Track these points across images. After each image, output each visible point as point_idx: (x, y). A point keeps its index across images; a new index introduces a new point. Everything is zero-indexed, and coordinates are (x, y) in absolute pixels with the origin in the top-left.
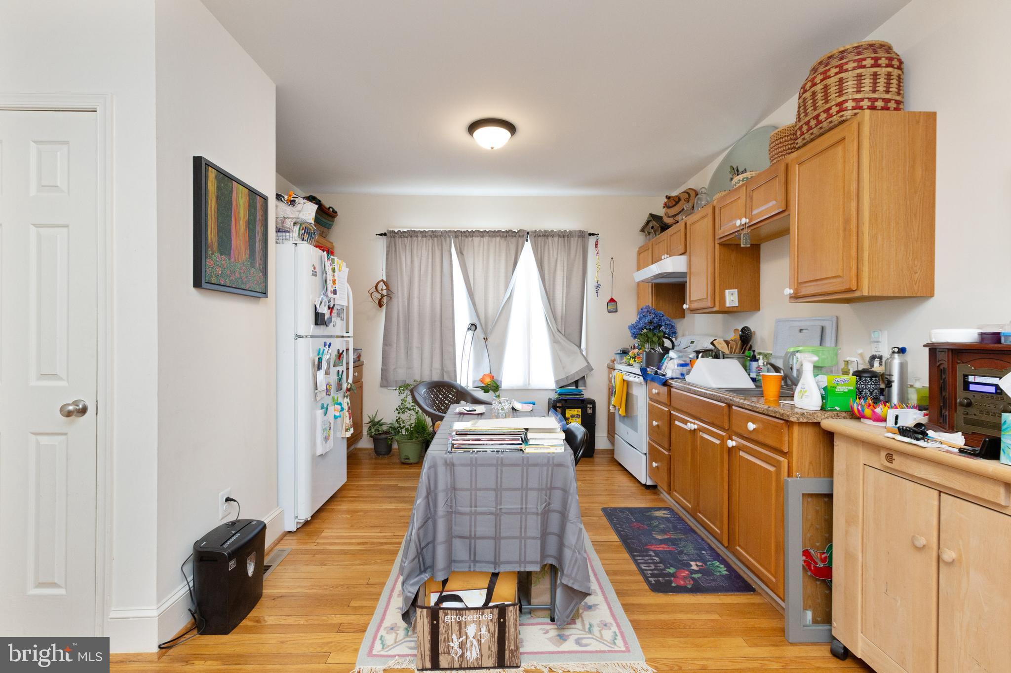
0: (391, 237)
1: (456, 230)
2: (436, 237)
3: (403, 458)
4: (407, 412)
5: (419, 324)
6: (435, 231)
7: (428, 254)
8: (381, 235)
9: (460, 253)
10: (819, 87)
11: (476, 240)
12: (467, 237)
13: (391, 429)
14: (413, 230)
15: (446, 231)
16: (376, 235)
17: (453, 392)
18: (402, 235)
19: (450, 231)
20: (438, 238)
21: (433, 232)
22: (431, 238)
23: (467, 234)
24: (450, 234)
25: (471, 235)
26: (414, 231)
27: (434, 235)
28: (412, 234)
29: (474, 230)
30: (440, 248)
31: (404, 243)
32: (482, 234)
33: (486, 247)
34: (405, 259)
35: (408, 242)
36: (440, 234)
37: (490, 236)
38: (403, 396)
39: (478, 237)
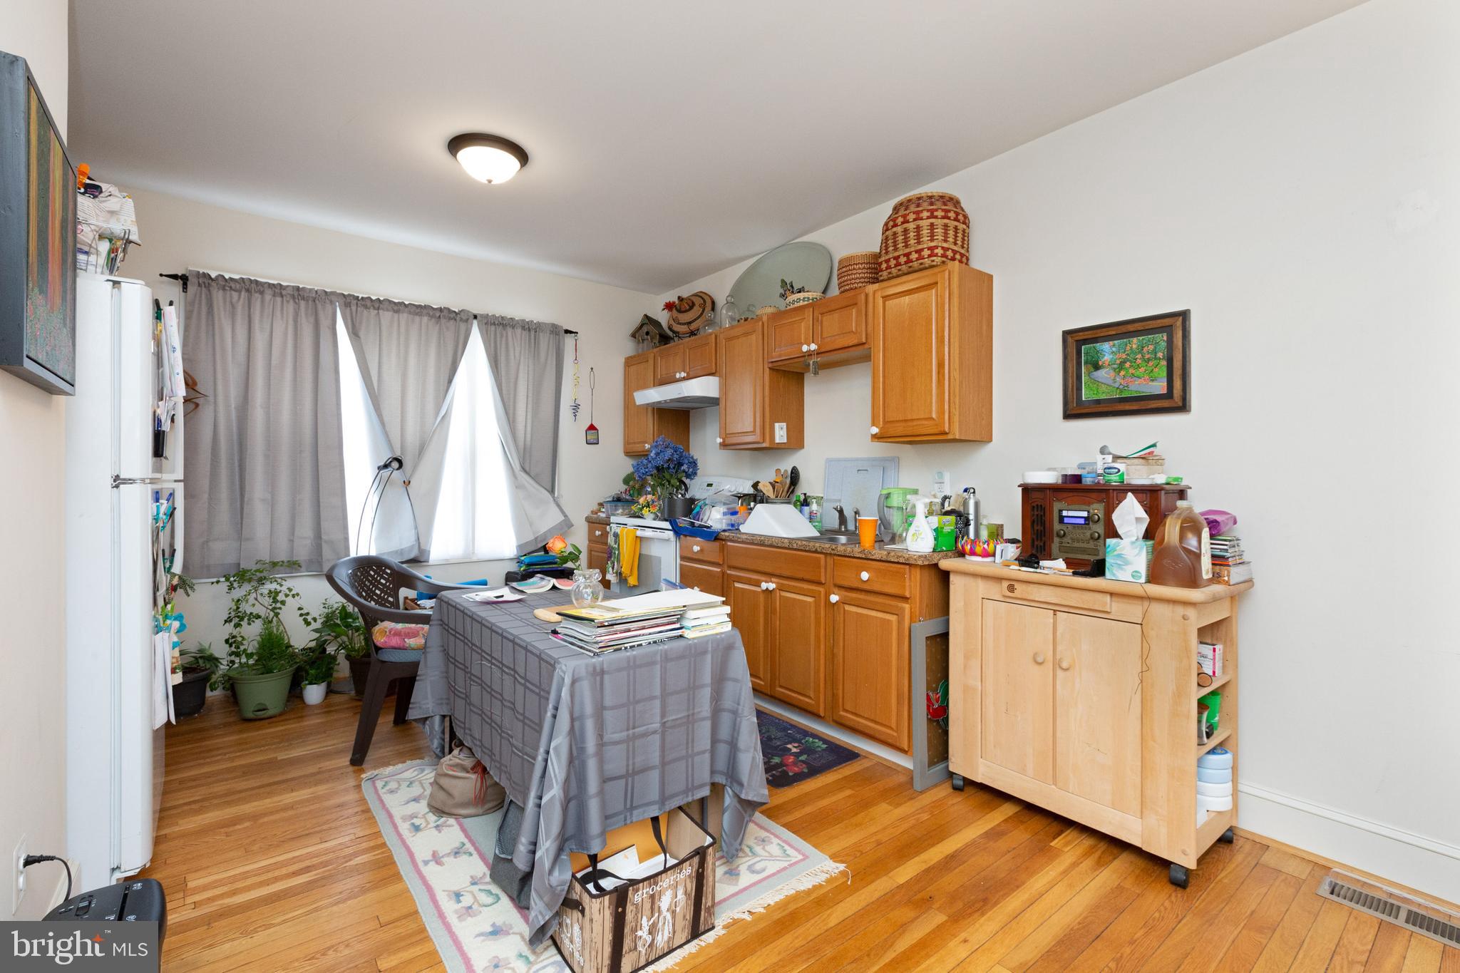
0: (199, 285)
1: (346, 293)
2: (303, 299)
3: (252, 709)
4: (253, 622)
5: (267, 456)
6: (303, 288)
7: (286, 328)
8: (175, 277)
9: (354, 333)
10: (911, 226)
11: (386, 316)
12: (366, 307)
13: (201, 661)
14: (253, 278)
15: (326, 292)
16: (161, 275)
17: (387, 574)
18: (225, 284)
19: (333, 293)
20: (308, 301)
21: (298, 289)
22: (291, 301)
23: (369, 303)
24: (333, 298)
25: (377, 305)
26: (256, 281)
27: (298, 294)
28: (251, 287)
29: (382, 299)
30: (312, 319)
31: (231, 303)
32: (396, 308)
33: (403, 329)
34: (230, 334)
35: (242, 299)
36: (314, 295)
37: (410, 313)
38: (238, 593)
39: (388, 310)
